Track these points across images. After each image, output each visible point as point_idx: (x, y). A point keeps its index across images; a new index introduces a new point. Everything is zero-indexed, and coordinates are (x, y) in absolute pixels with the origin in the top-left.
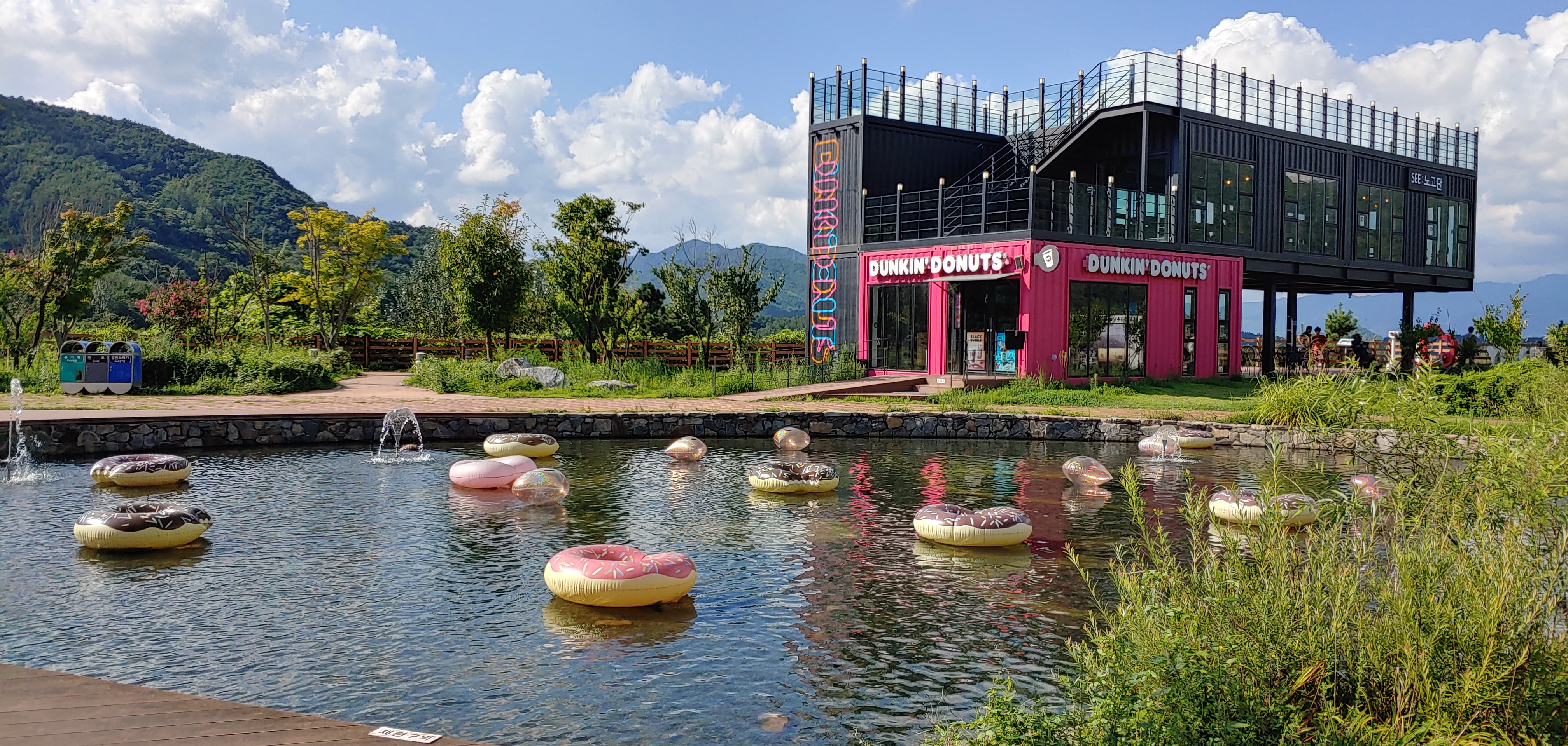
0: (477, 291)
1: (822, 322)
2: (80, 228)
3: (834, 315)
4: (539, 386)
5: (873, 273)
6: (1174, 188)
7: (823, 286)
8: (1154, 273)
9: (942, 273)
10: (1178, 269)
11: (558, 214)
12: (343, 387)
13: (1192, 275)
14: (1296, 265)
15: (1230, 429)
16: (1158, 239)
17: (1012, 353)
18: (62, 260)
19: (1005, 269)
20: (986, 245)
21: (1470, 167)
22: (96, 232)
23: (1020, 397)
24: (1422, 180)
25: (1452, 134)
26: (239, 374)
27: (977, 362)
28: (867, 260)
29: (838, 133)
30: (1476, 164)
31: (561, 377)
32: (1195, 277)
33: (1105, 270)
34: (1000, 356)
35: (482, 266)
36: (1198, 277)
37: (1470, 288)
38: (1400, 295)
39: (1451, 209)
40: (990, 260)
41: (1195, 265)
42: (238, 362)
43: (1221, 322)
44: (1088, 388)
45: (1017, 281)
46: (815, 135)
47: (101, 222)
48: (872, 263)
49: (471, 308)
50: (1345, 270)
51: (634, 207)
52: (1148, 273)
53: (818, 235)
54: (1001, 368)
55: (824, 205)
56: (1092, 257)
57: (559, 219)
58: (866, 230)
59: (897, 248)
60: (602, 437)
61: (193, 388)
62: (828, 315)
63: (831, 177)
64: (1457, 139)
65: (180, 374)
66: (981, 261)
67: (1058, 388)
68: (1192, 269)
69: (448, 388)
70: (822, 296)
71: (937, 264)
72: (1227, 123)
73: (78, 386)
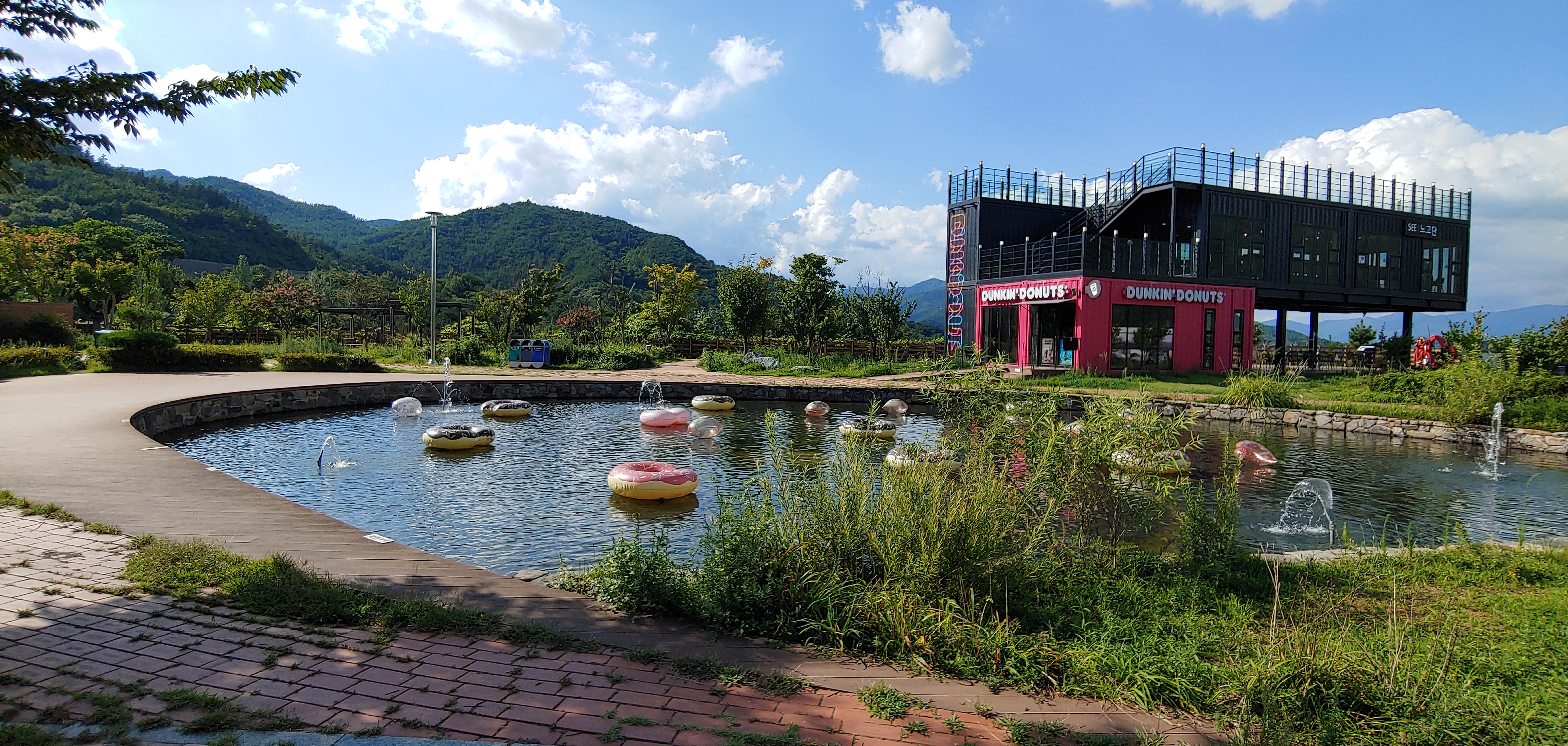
1: (955, 331)
2: (538, 278)
3: (961, 326)
4: (764, 369)
5: (984, 299)
6: (1197, 240)
7: (955, 308)
8: (1179, 299)
9: (1027, 299)
10: (1200, 296)
11: (793, 264)
12: (659, 367)
13: (1210, 300)
14: (1302, 293)
15: (1204, 407)
16: (1183, 275)
17: (1070, 353)
18: (528, 295)
19: (1066, 296)
20: (1054, 280)
21: (1464, 218)
22: (546, 280)
23: (1069, 382)
24: (1418, 229)
25: (1447, 194)
26: (601, 358)
27: (1049, 358)
28: (981, 290)
29: (965, 209)
30: (1469, 216)
31: (777, 363)
32: (1213, 301)
33: (1139, 297)
34: (1063, 354)
36: (1216, 301)
37: (1463, 308)
38: (1400, 315)
39: (1446, 251)
40: (1056, 290)
41: (1213, 293)
42: (601, 352)
43: (1235, 333)
44: (1120, 377)
45: (1074, 304)
46: (951, 211)
47: (549, 274)
48: (984, 293)
50: (1346, 296)
51: (839, 261)
52: (1174, 299)
53: (952, 275)
54: (1063, 362)
55: (957, 256)
56: (1129, 288)
57: (793, 267)
58: (981, 271)
59: (999, 283)
61: (574, 366)
62: (958, 326)
63: (960, 237)
64: (1452, 197)
65: (569, 358)
66: (1051, 291)
67: (1100, 376)
68: (1210, 296)
69: (712, 369)
70: (954, 314)
71: (1023, 293)
72: (1243, 193)
73: (517, 364)
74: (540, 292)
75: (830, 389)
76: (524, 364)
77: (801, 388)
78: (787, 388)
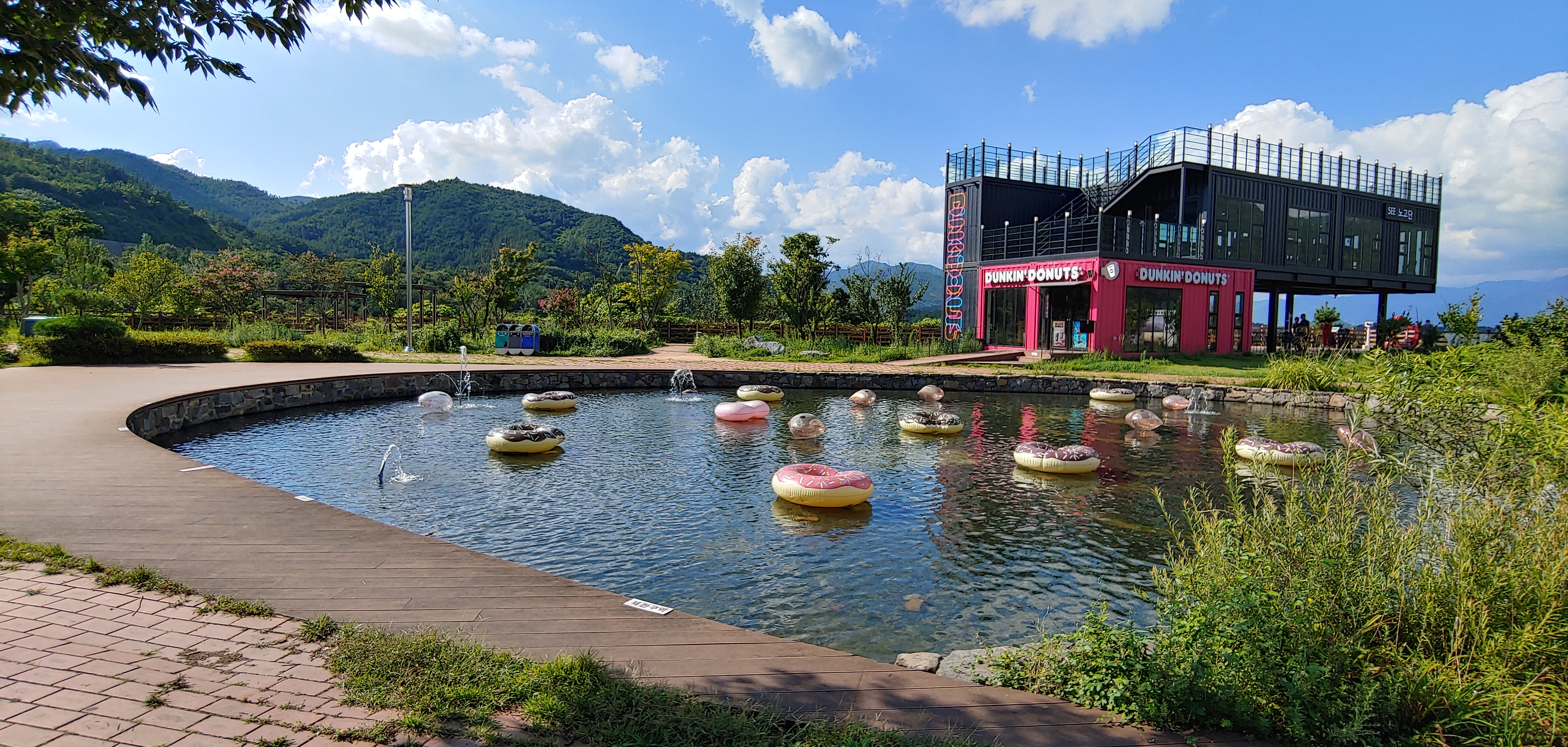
0: (732, 293)
1: (953, 314)
2: (509, 257)
3: (961, 309)
4: (769, 354)
5: (988, 281)
6: (1204, 221)
7: (953, 290)
8: (1188, 281)
9: (1036, 281)
10: (1206, 278)
11: (784, 245)
12: (653, 353)
13: (1215, 282)
14: (1296, 275)
15: (1245, 391)
16: (1191, 257)
17: (1084, 336)
18: (500, 277)
19: (1080, 278)
20: (1067, 262)
21: (1435, 202)
22: (518, 260)
23: (1091, 366)
24: (1397, 212)
25: (1421, 178)
26: (594, 344)
27: (1060, 341)
28: (984, 272)
29: (965, 189)
30: (1440, 200)
31: (783, 348)
32: (1218, 283)
33: (1152, 279)
34: (1076, 338)
35: (736, 279)
36: (1220, 283)
37: (1433, 290)
38: (1376, 297)
39: (1419, 233)
40: (1070, 272)
41: (1218, 275)
42: (593, 337)
43: (1237, 315)
44: (1138, 360)
45: (1089, 286)
46: (950, 190)
47: (521, 254)
48: (988, 274)
49: (729, 303)
50: (1333, 278)
51: (833, 241)
52: (1183, 281)
53: (951, 256)
54: (1076, 345)
55: (955, 236)
56: (1143, 270)
57: (784, 247)
58: (983, 252)
59: (1004, 264)
60: (806, 388)
61: (567, 352)
62: (957, 309)
63: (960, 217)
64: (1425, 182)
65: (560, 344)
66: (1064, 273)
67: (1117, 360)
68: (1216, 278)
69: (714, 354)
70: (953, 296)
71: (1032, 275)
72: (1245, 175)
73: (504, 351)
74: (511, 273)
75: (858, 375)
76: (512, 351)
77: (828, 375)
78: (814, 375)
